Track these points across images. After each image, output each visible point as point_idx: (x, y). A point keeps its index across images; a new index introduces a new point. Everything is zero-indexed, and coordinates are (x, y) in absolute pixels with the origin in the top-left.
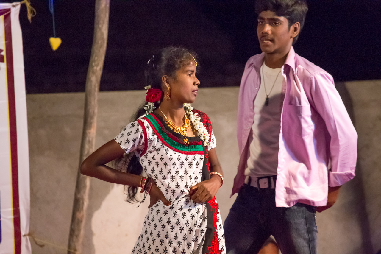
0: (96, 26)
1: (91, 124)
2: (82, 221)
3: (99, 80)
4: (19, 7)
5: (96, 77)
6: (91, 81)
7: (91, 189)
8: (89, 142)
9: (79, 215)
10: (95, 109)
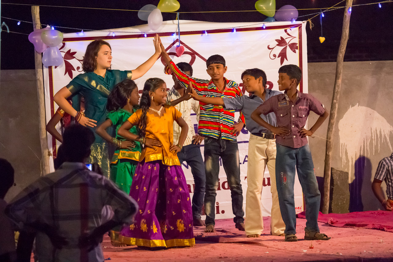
0: (343, 29)
1: (339, 77)
2: (333, 124)
3: (344, 56)
4: (306, 23)
5: (342, 54)
6: (340, 57)
7: (339, 109)
8: (338, 86)
9: (332, 121)
10: (341, 70)
